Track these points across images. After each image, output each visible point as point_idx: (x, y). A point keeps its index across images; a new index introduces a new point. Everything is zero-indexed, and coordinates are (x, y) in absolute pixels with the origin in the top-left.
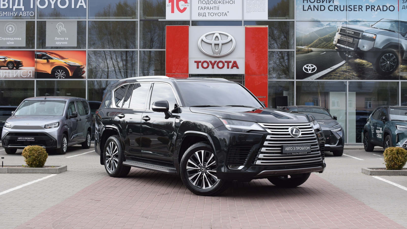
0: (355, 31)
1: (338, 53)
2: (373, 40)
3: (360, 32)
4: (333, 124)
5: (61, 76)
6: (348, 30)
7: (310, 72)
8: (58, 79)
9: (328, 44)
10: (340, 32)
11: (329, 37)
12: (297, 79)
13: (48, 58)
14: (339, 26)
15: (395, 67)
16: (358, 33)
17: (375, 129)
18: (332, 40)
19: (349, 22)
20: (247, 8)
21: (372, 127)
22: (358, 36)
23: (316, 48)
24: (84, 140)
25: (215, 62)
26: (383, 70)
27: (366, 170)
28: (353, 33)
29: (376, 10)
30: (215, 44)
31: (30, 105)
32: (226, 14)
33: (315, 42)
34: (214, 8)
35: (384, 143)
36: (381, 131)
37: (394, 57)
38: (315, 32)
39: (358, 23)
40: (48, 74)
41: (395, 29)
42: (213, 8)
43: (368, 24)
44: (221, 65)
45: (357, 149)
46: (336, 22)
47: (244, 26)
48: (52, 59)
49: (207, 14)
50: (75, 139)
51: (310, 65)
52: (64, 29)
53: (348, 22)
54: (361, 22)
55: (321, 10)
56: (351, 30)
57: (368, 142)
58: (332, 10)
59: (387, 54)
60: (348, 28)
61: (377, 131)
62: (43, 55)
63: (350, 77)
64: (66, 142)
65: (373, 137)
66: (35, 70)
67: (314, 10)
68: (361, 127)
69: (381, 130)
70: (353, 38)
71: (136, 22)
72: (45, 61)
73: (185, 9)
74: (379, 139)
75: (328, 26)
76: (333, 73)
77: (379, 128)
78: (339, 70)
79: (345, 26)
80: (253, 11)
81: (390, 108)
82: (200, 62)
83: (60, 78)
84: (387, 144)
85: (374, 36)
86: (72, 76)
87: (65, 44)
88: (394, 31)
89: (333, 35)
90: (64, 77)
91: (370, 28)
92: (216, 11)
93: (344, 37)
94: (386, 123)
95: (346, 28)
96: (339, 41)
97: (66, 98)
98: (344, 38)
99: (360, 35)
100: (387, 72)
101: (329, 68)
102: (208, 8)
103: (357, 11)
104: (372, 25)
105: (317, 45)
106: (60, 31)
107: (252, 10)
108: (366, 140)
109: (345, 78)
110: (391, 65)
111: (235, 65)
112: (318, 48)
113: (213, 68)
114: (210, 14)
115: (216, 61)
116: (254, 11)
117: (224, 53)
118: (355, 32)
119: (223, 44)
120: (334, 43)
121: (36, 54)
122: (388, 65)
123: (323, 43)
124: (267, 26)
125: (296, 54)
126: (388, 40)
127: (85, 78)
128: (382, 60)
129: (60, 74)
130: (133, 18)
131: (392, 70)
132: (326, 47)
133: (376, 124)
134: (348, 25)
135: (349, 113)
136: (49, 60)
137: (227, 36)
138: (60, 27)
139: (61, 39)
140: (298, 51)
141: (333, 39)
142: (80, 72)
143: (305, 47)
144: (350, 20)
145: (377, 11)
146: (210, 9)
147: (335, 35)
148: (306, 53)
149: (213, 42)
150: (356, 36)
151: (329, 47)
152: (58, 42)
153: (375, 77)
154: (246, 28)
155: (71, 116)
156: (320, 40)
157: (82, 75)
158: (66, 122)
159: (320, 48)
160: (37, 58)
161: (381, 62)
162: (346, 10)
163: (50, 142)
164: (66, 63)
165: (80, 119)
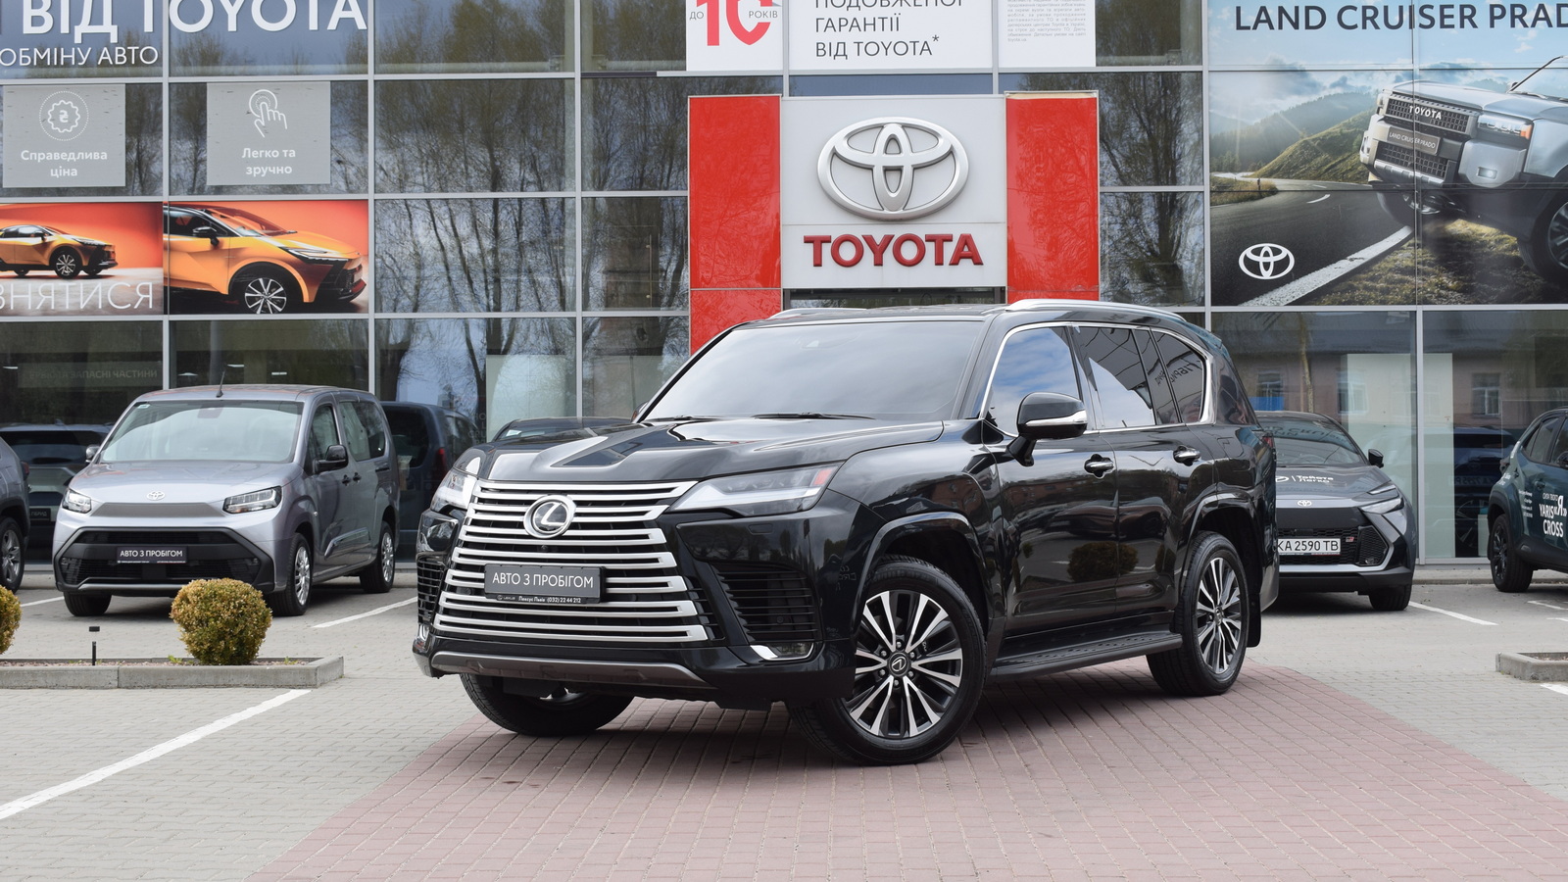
0: (1445, 108)
1: (1380, 196)
2: (1521, 142)
3: (1467, 113)
4: (1368, 483)
5: (269, 303)
6: (1420, 106)
7: (1267, 275)
8: (258, 316)
9: (1340, 162)
10: (1387, 112)
11: (1343, 134)
12: (1214, 303)
13: (215, 233)
14: (1380, 90)
16: (1459, 115)
17: (1537, 501)
18: (1355, 147)
19: (1422, 73)
20: (1011, 23)
21: (1522, 493)
22: (1460, 130)
23: (1292, 178)
24: (371, 558)
25: (888, 239)
26: (1562, 264)
27: (1517, 662)
28: (1439, 116)
29: (1529, 24)
30: (887, 170)
32: (927, 47)
33: (1286, 153)
34: (879, 23)
36: (1561, 510)
38: (1285, 113)
39: (1458, 75)
40: (218, 294)
42: (874, 24)
43: (1501, 78)
44: (909, 251)
45: (1464, 582)
46: (1371, 75)
47: (1000, 91)
48: (231, 234)
49: (851, 49)
50: (338, 552)
51: (1267, 247)
52: (279, 114)
53: (1417, 73)
54: (1470, 73)
55: (1308, 27)
56: (1430, 104)
57: (1506, 555)
58: (1355, 27)
60: (1417, 97)
61: (1546, 510)
62: (197, 221)
63: (1428, 292)
64: (308, 566)
65: (1527, 532)
66: (165, 279)
67: (1280, 27)
68: (1475, 495)
69: (1561, 506)
70: (1439, 138)
71: (566, 82)
72: (205, 243)
74: (1553, 542)
75: (1339, 90)
76: (1360, 280)
77: (1553, 497)
78: (1383, 264)
79: (1406, 88)
80: (1037, 35)
82: (827, 240)
83: (265, 310)
86: (312, 301)
87: (285, 173)
89: (1357, 126)
90: (280, 305)
91: (1508, 97)
92: (887, 36)
93: (1402, 133)
95: (1412, 97)
96: (1383, 151)
97: (302, 392)
98: (1404, 138)
99: (1466, 124)
101: (1344, 258)
102: (855, 24)
103: (1452, 26)
104: (1515, 85)
105: (1296, 167)
106: (263, 124)
107: (1031, 30)
108: (1498, 545)
109: (1411, 300)
111: (966, 249)
112: (1297, 177)
113: (878, 263)
114: (862, 46)
115: (892, 237)
116: (1039, 32)
117: (918, 204)
118: (1447, 112)
119: (916, 168)
120: (1364, 156)
121: (166, 217)
123: (1319, 159)
124: (1095, 94)
125: (1211, 204)
127: (366, 311)
128: (1557, 224)
129: (266, 293)
130: (553, 69)
132: (1331, 173)
133: (1541, 480)
134: (1417, 85)
135: (1426, 437)
136: (219, 238)
137: (935, 135)
138: (264, 106)
139: (267, 154)
140: (1220, 190)
141: (1356, 140)
142: (344, 287)
143: (1245, 174)
144: (1426, 65)
145: (1533, 25)
146: (862, 28)
147: (1365, 125)
148: (1252, 199)
149: (879, 159)
150: (1452, 127)
151: (1344, 173)
152: (255, 169)
153: (1529, 293)
154: (1009, 102)
155: (324, 461)
156: (1306, 145)
157: (353, 298)
158: (305, 485)
159: (1306, 179)
160: (171, 233)
161: (1552, 230)
162: (1411, 26)
163: (246, 565)
164: (287, 250)
165: (356, 474)
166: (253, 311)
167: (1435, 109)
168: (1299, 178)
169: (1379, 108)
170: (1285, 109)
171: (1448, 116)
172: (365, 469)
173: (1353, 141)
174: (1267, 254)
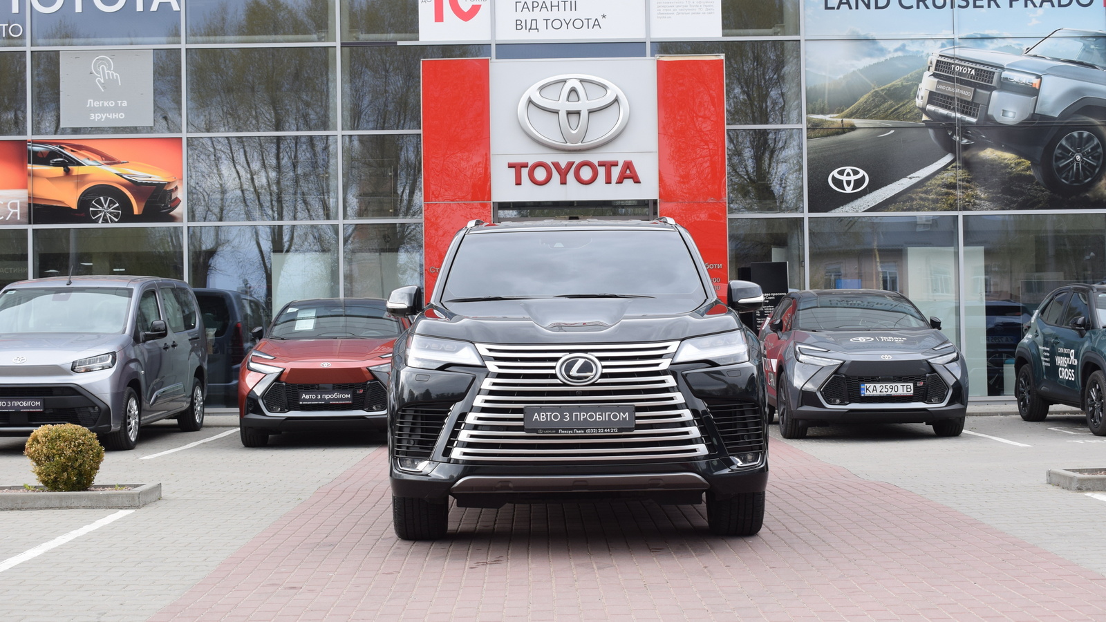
0: (978, 66)
1: (931, 131)
2: (1033, 92)
3: (994, 70)
4: (931, 341)
5: (108, 215)
6: (960, 65)
7: (849, 190)
8: (100, 225)
9: (901, 106)
10: (936, 70)
11: (903, 86)
12: (810, 211)
13: (67, 163)
14: (930, 53)
15: (1097, 170)
16: (988, 71)
17: (1053, 354)
18: (912, 95)
19: (961, 41)
20: (659, 5)
21: (1041, 348)
22: (988, 82)
23: (866, 119)
24: (186, 405)
25: (570, 164)
26: (1063, 180)
27: (1065, 477)
28: (973, 72)
29: (1038, 5)
30: (569, 113)
31: (20, 304)
32: (597, 23)
33: (862, 100)
34: (562, 5)
35: (1083, 395)
36: (1073, 360)
37: (1096, 141)
38: (861, 71)
39: (986, 42)
40: (69, 209)
41: (1095, 59)
42: (558, 6)
43: (1018, 44)
44: (586, 173)
46: (923, 43)
47: (652, 55)
48: (79, 164)
49: (541, 25)
50: (159, 401)
51: (848, 169)
52: (115, 74)
53: (957, 41)
54: (995, 40)
55: (877, 7)
56: (966, 64)
57: (1029, 394)
58: (911, 7)
59: (1075, 134)
60: (957, 59)
61: (1060, 361)
62: (53, 154)
63: (966, 202)
64: (137, 413)
65: (1045, 377)
66: (29, 198)
67: (857, 8)
68: (999, 350)
69: (1072, 357)
70: (973, 89)
71: (330, 49)
72: (60, 171)
73: (475, 9)
74: (1063, 383)
75: (900, 54)
76: (917, 193)
77: (1066, 351)
78: (933, 181)
79: (949, 52)
80: (678, 14)
81: (1095, 291)
82: (525, 165)
83: (105, 221)
84: (1094, 398)
85: (1036, 81)
86: (141, 213)
87: (119, 118)
88: (1092, 66)
89: (914, 80)
90: (116, 217)
91: (1023, 58)
92: (568, 15)
93: (947, 85)
94: (1087, 334)
95: (953, 58)
96: (933, 97)
97: (132, 281)
98: (948, 89)
99: (993, 78)
100: (1075, 184)
101: (905, 177)
102: (544, 6)
103: (982, 7)
104: (1028, 50)
105: (869, 110)
106: (103, 82)
107: (674, 10)
108: (1023, 387)
109: (952, 207)
110: (1085, 164)
111: (628, 172)
112: (871, 118)
113: (563, 182)
114: (550, 22)
115: (573, 163)
116: (680, 12)
117: (592, 139)
118: (979, 69)
119: (591, 112)
120: (919, 102)
121: (29, 151)
122: (1078, 165)
123: (886, 104)
124: (722, 57)
125: (808, 138)
126: (1076, 92)
127: (182, 221)
128: (1060, 151)
129: (106, 208)
130: (320, 40)
131: (1089, 179)
132: (895, 114)
133: (1056, 338)
134: (957, 50)
135: (966, 308)
136: (70, 167)
137: (605, 87)
138: (103, 68)
139: (106, 104)
140: (814, 128)
141: (914, 90)
142: (164, 203)
143: (832, 115)
144: (964, 35)
145: (1041, 6)
146: (549, 9)
147: (919, 79)
148: (838, 134)
149: (563, 105)
150: (982, 81)
151: (904, 115)
152: (96, 115)
153: (1040, 202)
154: (659, 62)
155: (149, 332)
156: (876, 94)
157: (171, 211)
158: (135, 351)
159: (877, 119)
160: (33, 163)
161: (1056, 156)
162: (952, 7)
163: (89, 412)
164: (121, 176)
165: (174, 342)
166: (96, 221)
167: (970, 68)
168: (872, 118)
169: (929, 67)
170: (861, 68)
171: (980, 73)
172: (180, 338)
173: (910, 91)
174: (848, 175)
